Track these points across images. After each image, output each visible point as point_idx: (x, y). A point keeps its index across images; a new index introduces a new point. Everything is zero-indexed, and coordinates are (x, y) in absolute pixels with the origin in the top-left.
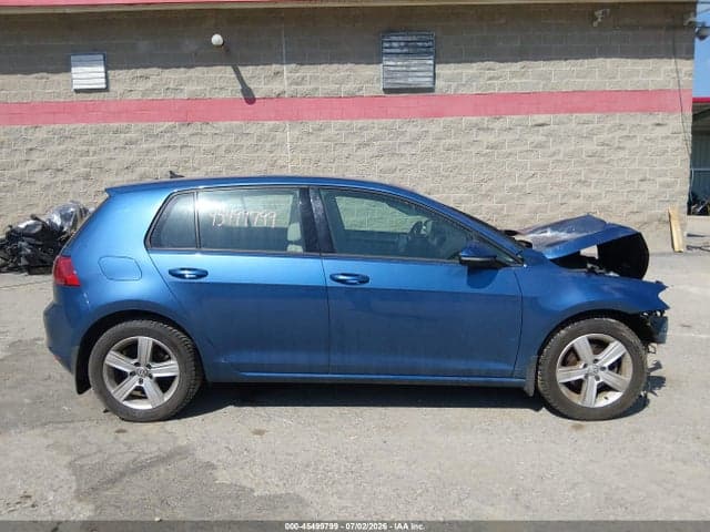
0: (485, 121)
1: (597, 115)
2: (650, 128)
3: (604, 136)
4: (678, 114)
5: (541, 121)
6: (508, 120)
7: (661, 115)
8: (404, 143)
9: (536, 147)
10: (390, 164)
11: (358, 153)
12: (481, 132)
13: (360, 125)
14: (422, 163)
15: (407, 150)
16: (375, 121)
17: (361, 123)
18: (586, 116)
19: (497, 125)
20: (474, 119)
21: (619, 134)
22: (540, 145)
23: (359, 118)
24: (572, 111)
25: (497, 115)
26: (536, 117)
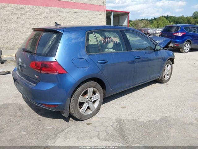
0: (61, 9)
1: (88, 11)
2: (99, 15)
3: (90, 17)
4: (104, 12)
5: (75, 11)
6: (68, 10)
7: (101, 12)
8: (37, 14)
9: (75, 19)
10: (33, 22)
11: (21, 17)
12: (61, 13)
13: (20, 7)
14: (44, 22)
15: (39, 17)
16: (26, 6)
17: (21, 6)
18: (85, 11)
19: (64, 11)
20: (58, 8)
21: (93, 16)
22: (76, 18)
23: (20, 4)
24: (83, 9)
25: (64, 8)
26: (74, 9)
